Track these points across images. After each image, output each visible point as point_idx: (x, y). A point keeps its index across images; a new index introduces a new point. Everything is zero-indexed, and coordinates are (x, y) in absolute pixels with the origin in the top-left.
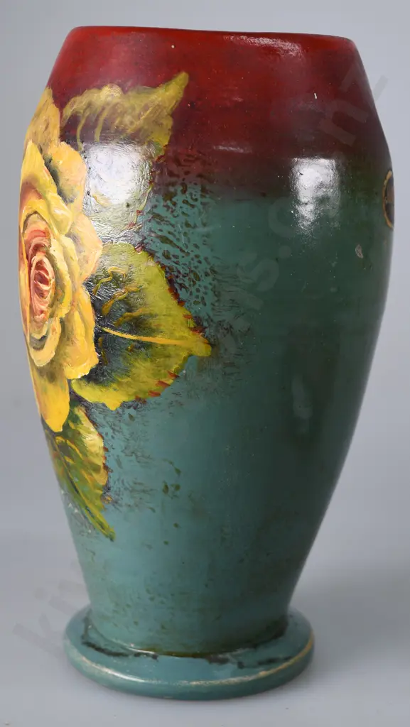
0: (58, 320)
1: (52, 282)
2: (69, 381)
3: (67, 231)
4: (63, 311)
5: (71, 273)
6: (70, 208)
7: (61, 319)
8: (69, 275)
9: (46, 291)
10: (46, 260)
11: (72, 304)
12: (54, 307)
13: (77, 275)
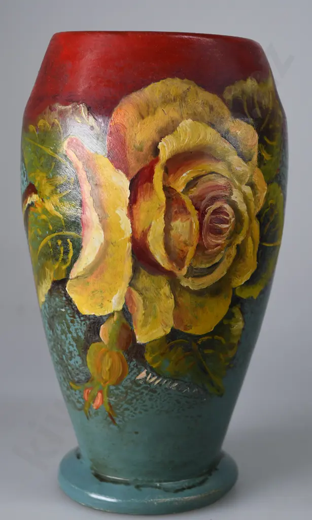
0: (234, 247)
1: (232, 221)
2: (234, 289)
3: (247, 181)
4: (240, 239)
5: (249, 210)
6: (248, 165)
7: (238, 246)
8: (246, 212)
9: (225, 229)
10: (227, 206)
11: (248, 232)
12: (232, 238)
13: (253, 211)
